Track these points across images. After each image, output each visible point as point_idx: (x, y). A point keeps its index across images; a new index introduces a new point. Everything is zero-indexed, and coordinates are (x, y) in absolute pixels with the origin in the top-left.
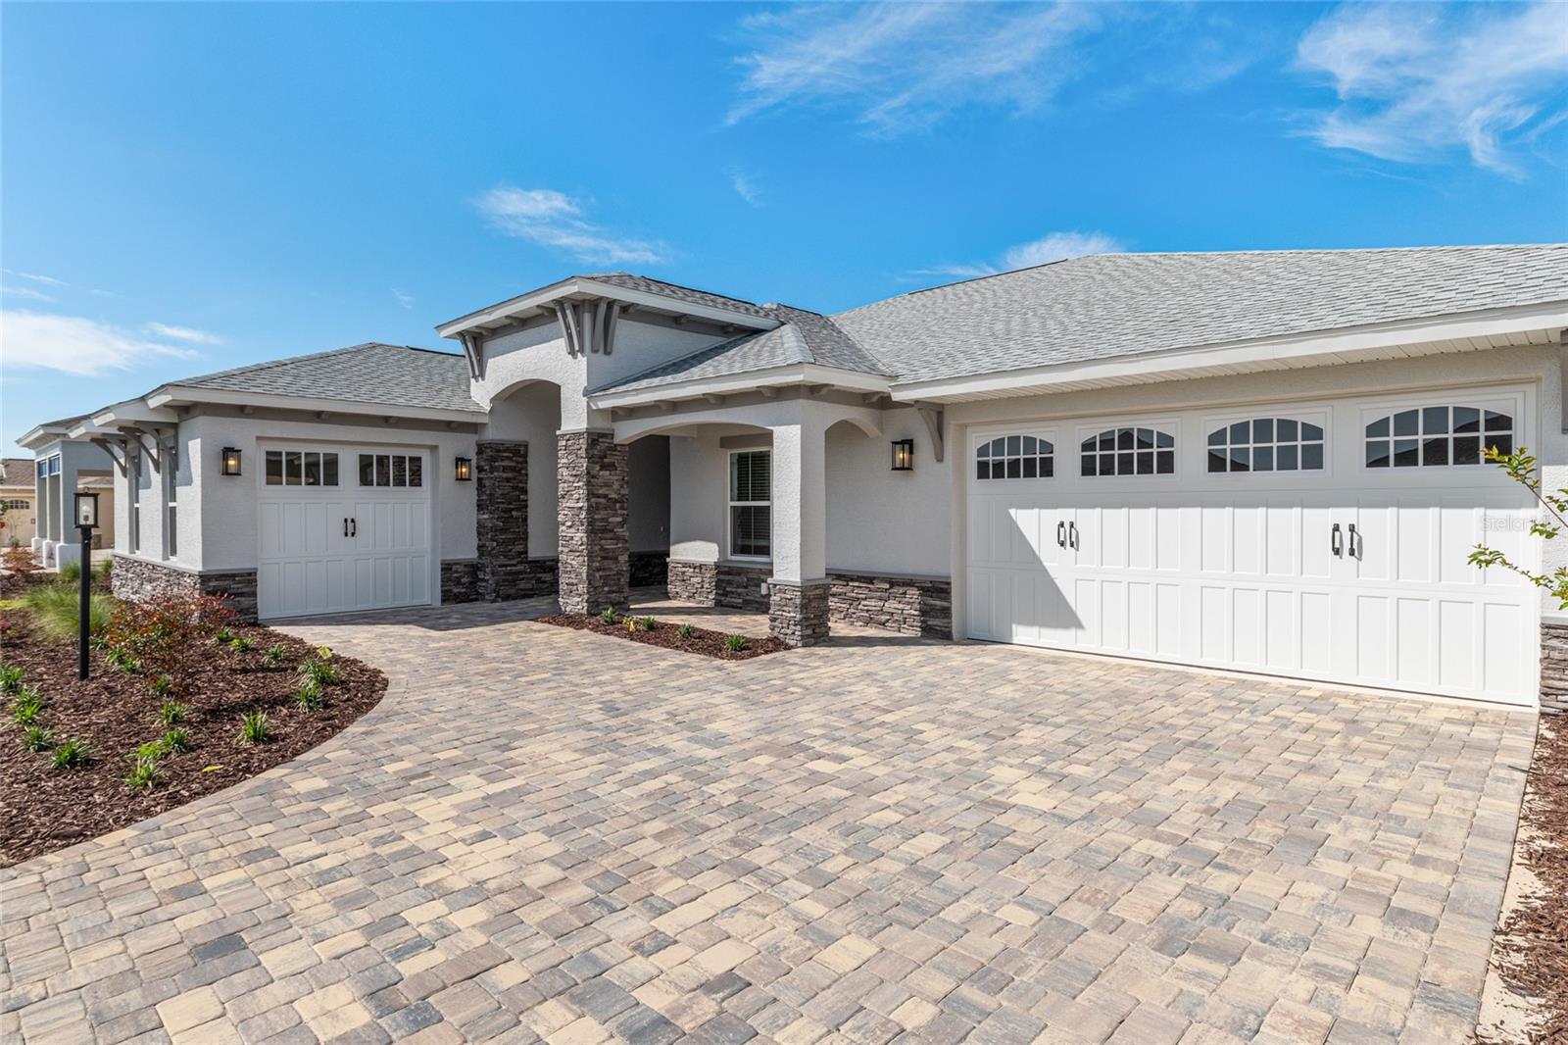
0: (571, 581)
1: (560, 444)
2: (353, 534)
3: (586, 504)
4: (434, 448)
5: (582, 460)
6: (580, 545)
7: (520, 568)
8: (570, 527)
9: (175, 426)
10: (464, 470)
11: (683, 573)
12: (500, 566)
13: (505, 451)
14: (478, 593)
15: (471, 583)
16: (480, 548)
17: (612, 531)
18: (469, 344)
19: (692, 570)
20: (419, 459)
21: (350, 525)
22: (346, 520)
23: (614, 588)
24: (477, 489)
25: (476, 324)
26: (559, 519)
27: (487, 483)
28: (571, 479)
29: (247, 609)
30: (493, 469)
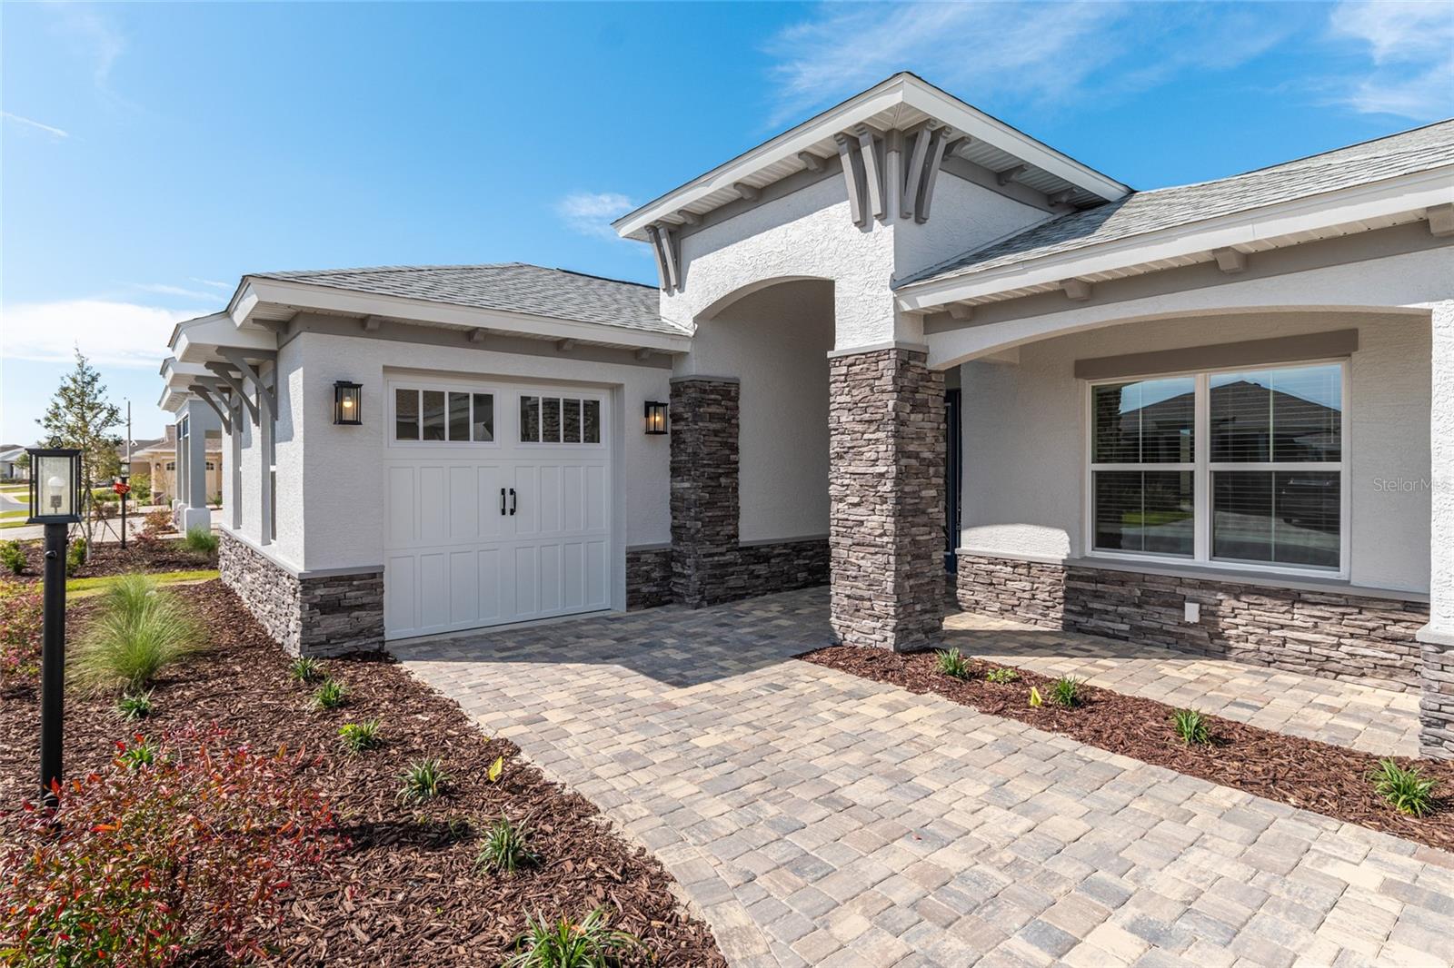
0: (859, 592)
1: (833, 371)
2: (512, 512)
3: (894, 468)
4: (615, 389)
5: (885, 396)
6: (881, 536)
7: (729, 557)
8: (855, 505)
9: (273, 355)
10: (658, 419)
11: (990, 573)
12: (705, 556)
13: (712, 392)
14: (672, 593)
15: (664, 578)
16: (674, 529)
17: (924, 512)
18: (664, 242)
19: (1009, 569)
20: (597, 403)
21: (509, 497)
22: (503, 491)
23: (928, 606)
24: (671, 446)
25: (679, 207)
26: (831, 492)
27: (688, 437)
28: (859, 427)
29: (370, 629)
30: (697, 418)
